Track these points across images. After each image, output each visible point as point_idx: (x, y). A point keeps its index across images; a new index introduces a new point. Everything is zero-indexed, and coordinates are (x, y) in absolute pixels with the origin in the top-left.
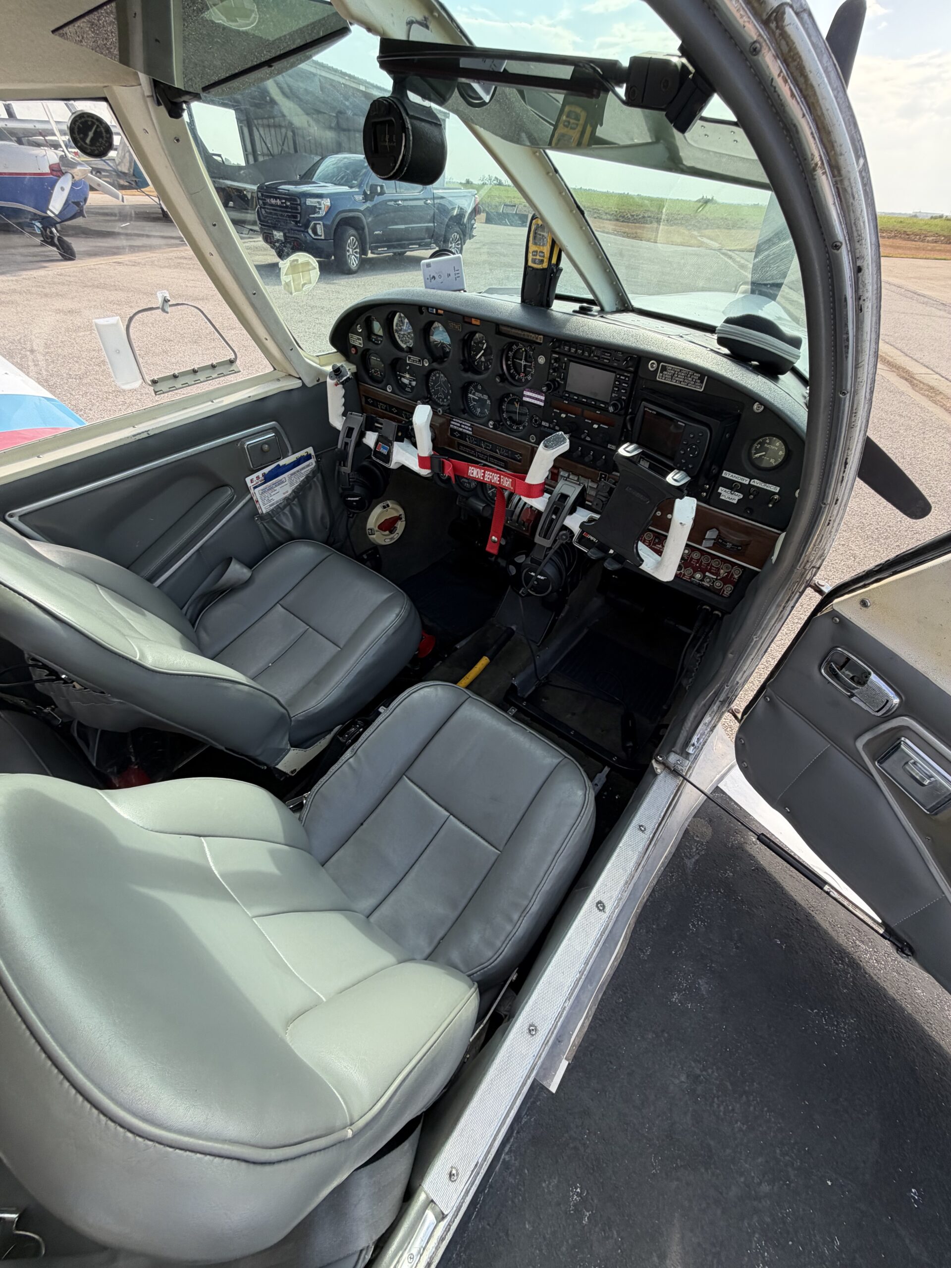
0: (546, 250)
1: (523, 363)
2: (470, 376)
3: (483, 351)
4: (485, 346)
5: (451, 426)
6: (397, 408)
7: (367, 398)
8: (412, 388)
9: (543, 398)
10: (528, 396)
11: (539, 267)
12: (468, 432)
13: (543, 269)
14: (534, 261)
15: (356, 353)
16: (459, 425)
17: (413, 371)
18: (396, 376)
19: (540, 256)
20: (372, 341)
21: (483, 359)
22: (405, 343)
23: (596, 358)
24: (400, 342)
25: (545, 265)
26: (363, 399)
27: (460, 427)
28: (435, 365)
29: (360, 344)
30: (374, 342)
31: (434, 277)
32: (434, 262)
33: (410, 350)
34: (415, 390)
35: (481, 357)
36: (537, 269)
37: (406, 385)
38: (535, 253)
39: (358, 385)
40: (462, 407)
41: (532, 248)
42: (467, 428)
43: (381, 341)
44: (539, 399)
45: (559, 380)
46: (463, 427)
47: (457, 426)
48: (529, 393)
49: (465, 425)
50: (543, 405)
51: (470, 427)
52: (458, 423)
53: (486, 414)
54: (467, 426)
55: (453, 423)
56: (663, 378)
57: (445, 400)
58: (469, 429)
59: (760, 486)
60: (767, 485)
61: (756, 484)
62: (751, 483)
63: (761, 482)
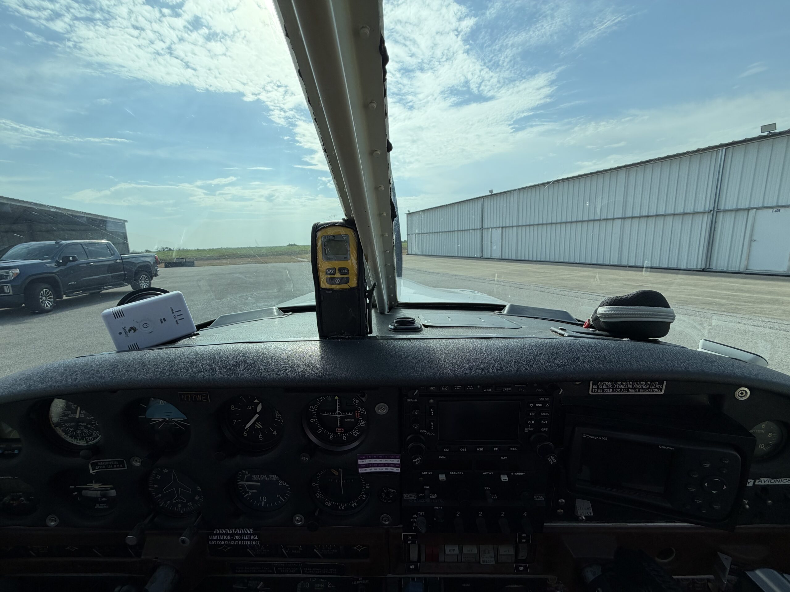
0: (352, 263)
1: (338, 415)
2: (238, 461)
3: (257, 416)
4: (259, 408)
5: (210, 543)
8: (110, 501)
9: (397, 461)
10: (367, 466)
11: (345, 286)
12: (250, 543)
13: (351, 289)
14: (331, 281)
16: (229, 537)
19: (341, 274)
21: (259, 425)
22: (82, 439)
23: (488, 389)
24: (68, 439)
25: (353, 283)
27: (232, 540)
28: (158, 461)
31: (134, 329)
32: (127, 309)
33: (96, 448)
34: (117, 508)
35: (254, 423)
36: (341, 291)
37: (95, 500)
38: (331, 272)
41: (324, 265)
42: (246, 537)
43: (20, 450)
44: (389, 465)
45: (425, 431)
46: (238, 537)
47: (224, 540)
48: (368, 461)
49: (241, 534)
50: (399, 471)
51: (253, 534)
52: (226, 534)
53: (281, 501)
54: (248, 534)
55: (215, 537)
56: (599, 390)
57: (189, 504)
58: (252, 538)
59: (770, 483)
60: (778, 480)
61: (763, 483)
62: (757, 483)
63: (770, 479)
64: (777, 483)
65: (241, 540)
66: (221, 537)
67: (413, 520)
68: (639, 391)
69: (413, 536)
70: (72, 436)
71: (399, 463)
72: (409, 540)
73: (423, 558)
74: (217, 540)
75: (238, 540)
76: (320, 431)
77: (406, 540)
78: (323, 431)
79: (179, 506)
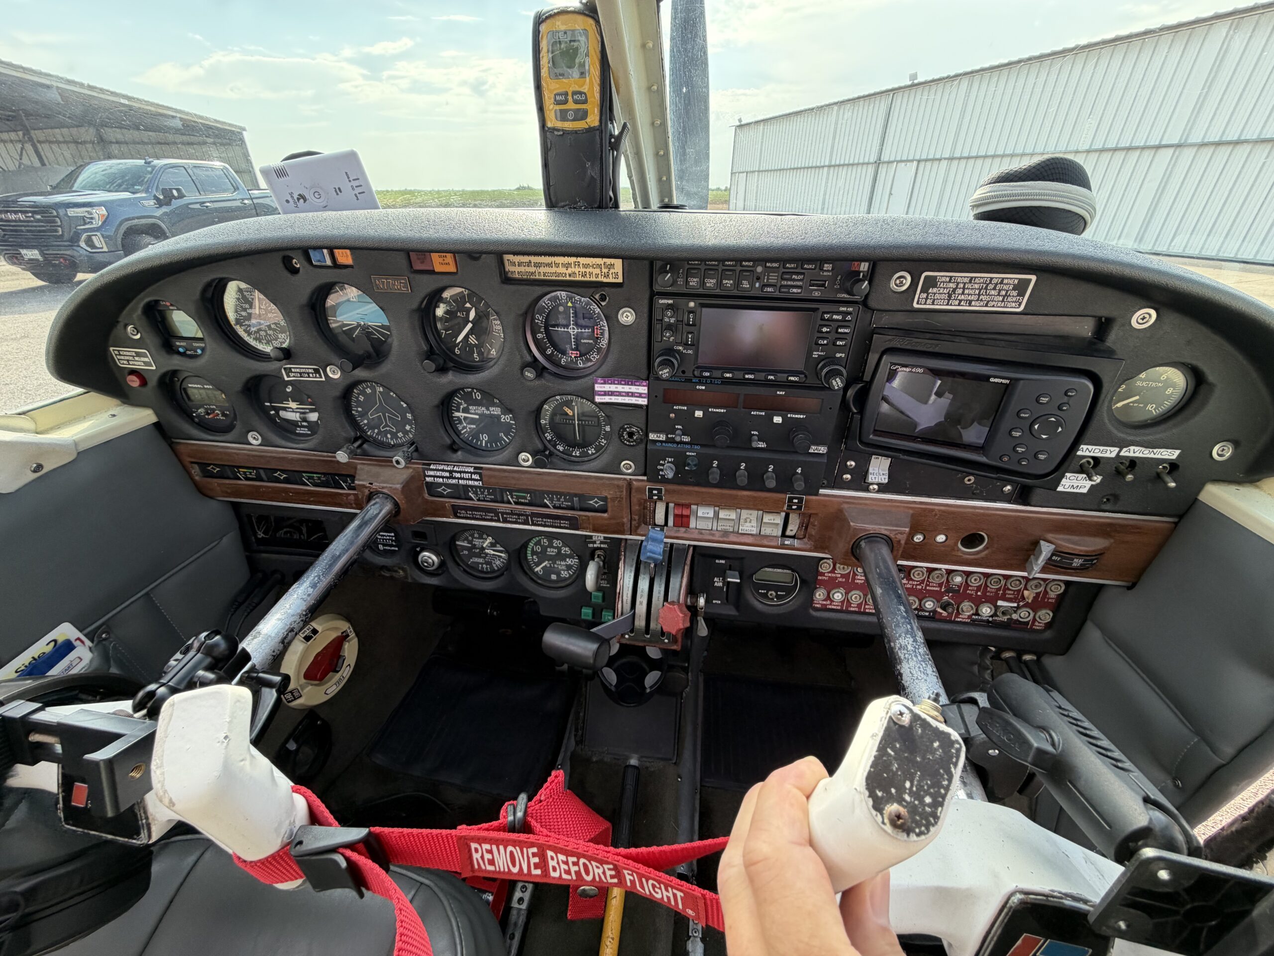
0: (590, 86)
1: (573, 330)
2: (451, 379)
3: (470, 325)
4: (472, 314)
5: (428, 479)
6: (283, 471)
7: (203, 466)
8: (312, 426)
9: (644, 390)
10: (606, 393)
11: (581, 125)
12: (471, 483)
13: (590, 130)
14: (563, 116)
15: (144, 382)
16: (447, 474)
17: (301, 393)
18: (265, 411)
19: (576, 102)
20: (179, 353)
21: (473, 340)
22: (268, 343)
23: (769, 289)
24: (253, 343)
25: (593, 120)
26: (196, 471)
27: (451, 477)
28: (360, 373)
29: (146, 364)
30: (183, 354)
31: (302, 198)
32: (293, 167)
33: (287, 354)
34: (321, 431)
35: (467, 336)
36: (575, 132)
37: (294, 424)
38: (562, 96)
39: (172, 445)
40: (448, 441)
41: (551, 87)
42: (466, 476)
43: (203, 349)
44: (632, 395)
45: (681, 348)
46: (458, 475)
47: (443, 477)
48: (608, 388)
49: (460, 472)
50: (646, 403)
51: (475, 473)
52: (443, 470)
53: (505, 441)
54: (467, 472)
55: (432, 473)
56: (929, 301)
57: (400, 434)
58: (474, 477)
59: (1141, 455)
60: (1155, 451)
61: (1131, 454)
62: (1122, 454)
63: (1143, 449)
64: (1152, 456)
65: (461, 478)
66: (438, 474)
67: (660, 467)
68: (986, 306)
69: (660, 491)
70: (256, 339)
71: (646, 392)
72: (655, 495)
73: (671, 522)
74: (434, 477)
75: (458, 478)
76: (549, 352)
77: (651, 495)
78: (553, 352)
79: (389, 436)
